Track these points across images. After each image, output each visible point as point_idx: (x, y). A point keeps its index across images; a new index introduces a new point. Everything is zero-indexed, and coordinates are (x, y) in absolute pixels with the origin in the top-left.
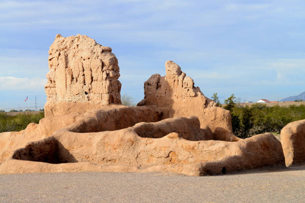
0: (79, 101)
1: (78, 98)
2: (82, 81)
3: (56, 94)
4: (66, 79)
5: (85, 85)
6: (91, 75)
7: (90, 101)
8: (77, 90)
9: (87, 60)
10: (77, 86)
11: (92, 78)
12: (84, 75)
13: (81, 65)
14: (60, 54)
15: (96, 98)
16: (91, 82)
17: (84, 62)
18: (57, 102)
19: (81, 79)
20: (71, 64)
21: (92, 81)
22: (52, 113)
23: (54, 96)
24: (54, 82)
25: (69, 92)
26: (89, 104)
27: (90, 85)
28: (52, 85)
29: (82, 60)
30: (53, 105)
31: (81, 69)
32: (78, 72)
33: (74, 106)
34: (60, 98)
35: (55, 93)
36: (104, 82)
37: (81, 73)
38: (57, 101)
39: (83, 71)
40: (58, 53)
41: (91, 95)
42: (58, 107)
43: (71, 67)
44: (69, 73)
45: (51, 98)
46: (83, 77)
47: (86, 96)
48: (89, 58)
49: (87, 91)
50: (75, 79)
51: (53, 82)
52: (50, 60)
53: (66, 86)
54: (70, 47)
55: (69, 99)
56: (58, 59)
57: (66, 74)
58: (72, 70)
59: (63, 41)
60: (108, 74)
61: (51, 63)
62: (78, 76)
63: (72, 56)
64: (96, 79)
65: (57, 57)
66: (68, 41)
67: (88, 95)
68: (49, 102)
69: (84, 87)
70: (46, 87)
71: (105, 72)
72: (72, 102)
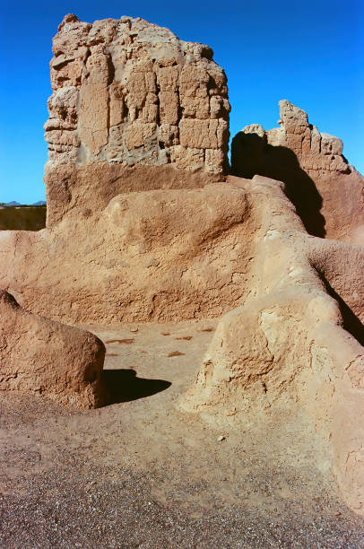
0: (142, 163)
1: (141, 155)
2: (152, 116)
3: (79, 145)
4: (109, 112)
5: (160, 125)
6: (179, 103)
7: (173, 165)
8: (138, 136)
9: (170, 67)
10: (138, 127)
11: (180, 110)
12: (157, 103)
13: (152, 78)
14: (89, 53)
15: (188, 156)
16: (178, 121)
17: (161, 72)
18: (81, 164)
19: (150, 109)
20: (124, 76)
21: (180, 117)
22: (67, 188)
23: (73, 151)
24: (75, 116)
25: (116, 142)
26: (169, 170)
27: (173, 128)
28: (66, 124)
29: (156, 67)
30: (70, 171)
31: (152, 87)
32: (143, 94)
33: (129, 173)
34: (88, 155)
35: (74, 143)
36: (213, 121)
37: (151, 98)
38: (79, 160)
39: (157, 93)
40: (83, 50)
41: (177, 149)
42: (83, 174)
43: (123, 82)
44: (118, 96)
46: (155, 106)
47: (162, 152)
48: (175, 64)
49: (166, 139)
50: (132, 112)
51: (68, 117)
52: (58, 68)
53: (108, 127)
54: (111, 41)
55: (115, 157)
56: (85, 62)
57: (109, 99)
58: (124, 91)
59: (89, 29)
60: (221, 103)
61: (61, 74)
62: (143, 105)
63: (124, 59)
64: (192, 113)
65: (82, 58)
66: (102, 27)
67: (166, 149)
68: (57, 163)
69: (159, 130)
70: (50, 129)
71: (213, 99)
72: (124, 163)
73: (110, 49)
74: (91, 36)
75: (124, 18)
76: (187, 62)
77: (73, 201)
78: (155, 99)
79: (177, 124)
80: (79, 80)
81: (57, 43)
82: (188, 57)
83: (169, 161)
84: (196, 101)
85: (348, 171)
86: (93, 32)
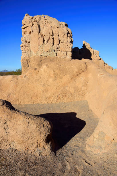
0: (49, 56)
1: (48, 54)
2: (52, 42)
3: (31, 51)
4: (39, 41)
6: (59, 39)
8: (48, 48)
9: (57, 28)
10: (48, 46)
11: (59, 41)
12: (53, 39)
13: (52, 32)
14: (33, 24)
15: (62, 54)
16: (59, 44)
17: (54, 30)
18: (31, 57)
19: (51, 40)
20: (43, 31)
22: (27, 63)
24: (29, 42)
25: (41, 50)
26: (57, 58)
28: (27, 45)
29: (52, 28)
30: (28, 58)
31: (51, 34)
32: (49, 36)
33: (45, 59)
34: (33, 53)
35: (29, 50)
36: (69, 44)
37: (51, 37)
38: (31, 55)
39: (53, 36)
40: (31, 24)
41: (58, 52)
42: (32, 59)
43: (43, 33)
44: (42, 37)
45: (26, 54)
46: (52, 40)
47: (55, 53)
48: (58, 27)
49: (55, 49)
50: (46, 41)
51: (27, 43)
52: (24, 28)
53: (39, 46)
54: (39, 21)
55: (41, 54)
56: (32, 27)
57: (39, 38)
58: (43, 35)
59: (33, 18)
60: (71, 39)
61: (25, 30)
62: (49, 39)
63: (43, 26)
64: (63, 42)
65: (31, 26)
66: (37, 17)
67: (56, 52)
68: (24, 56)
69: (54, 46)
70: (22, 46)
71: (69, 37)
72: (44, 56)
73: (39, 23)
74: (33, 20)
75: (42, 15)
76: (61, 27)
77: (29, 67)
78: (52, 38)
79: (59, 45)
80: (30, 32)
81: (23, 22)
82: (61, 26)
83: (57, 55)
84: (64, 38)
85: (100, 59)
86: (34, 18)
